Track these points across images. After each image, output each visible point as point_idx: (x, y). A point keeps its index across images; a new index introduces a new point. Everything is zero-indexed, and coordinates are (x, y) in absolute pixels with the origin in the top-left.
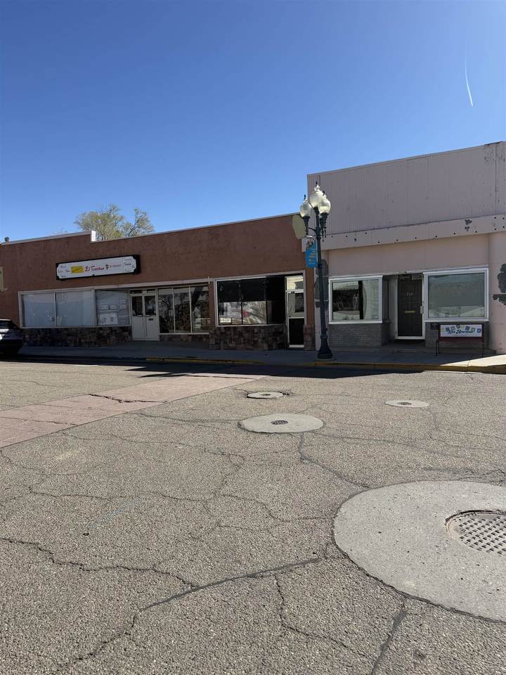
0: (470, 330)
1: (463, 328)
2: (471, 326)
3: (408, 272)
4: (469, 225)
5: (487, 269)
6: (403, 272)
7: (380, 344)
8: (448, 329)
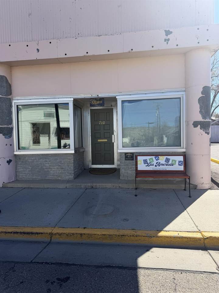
0: (170, 162)
1: (162, 159)
2: (172, 158)
3: (101, 95)
4: (169, 36)
5: (184, 93)
6: (94, 96)
7: (72, 177)
8: (145, 162)
